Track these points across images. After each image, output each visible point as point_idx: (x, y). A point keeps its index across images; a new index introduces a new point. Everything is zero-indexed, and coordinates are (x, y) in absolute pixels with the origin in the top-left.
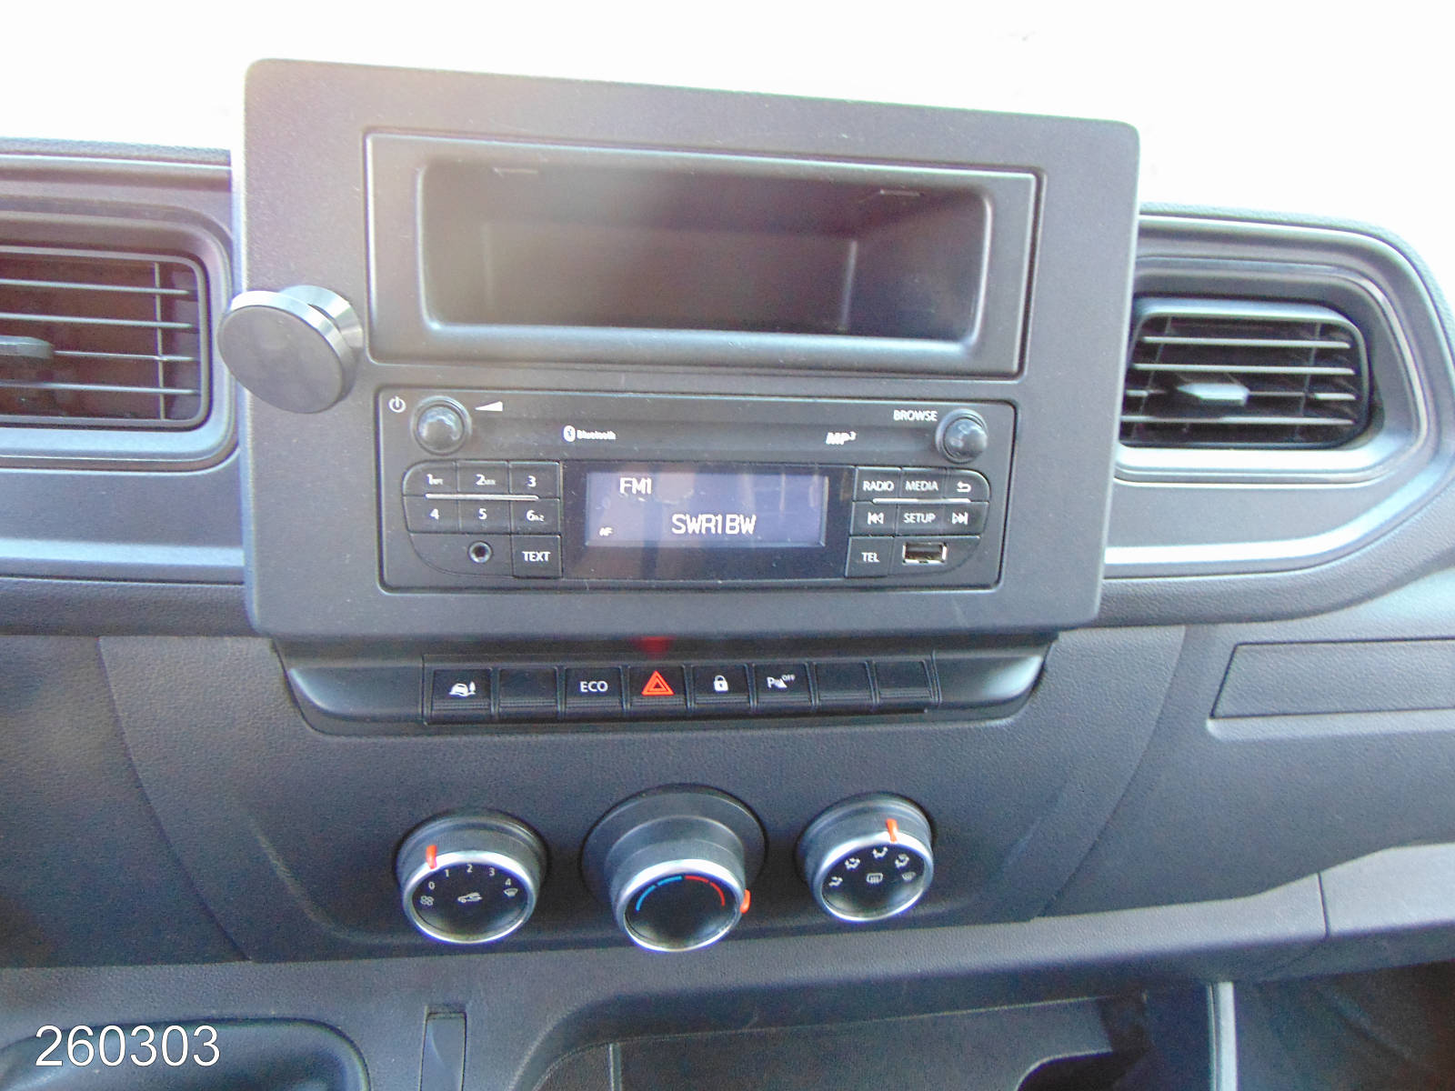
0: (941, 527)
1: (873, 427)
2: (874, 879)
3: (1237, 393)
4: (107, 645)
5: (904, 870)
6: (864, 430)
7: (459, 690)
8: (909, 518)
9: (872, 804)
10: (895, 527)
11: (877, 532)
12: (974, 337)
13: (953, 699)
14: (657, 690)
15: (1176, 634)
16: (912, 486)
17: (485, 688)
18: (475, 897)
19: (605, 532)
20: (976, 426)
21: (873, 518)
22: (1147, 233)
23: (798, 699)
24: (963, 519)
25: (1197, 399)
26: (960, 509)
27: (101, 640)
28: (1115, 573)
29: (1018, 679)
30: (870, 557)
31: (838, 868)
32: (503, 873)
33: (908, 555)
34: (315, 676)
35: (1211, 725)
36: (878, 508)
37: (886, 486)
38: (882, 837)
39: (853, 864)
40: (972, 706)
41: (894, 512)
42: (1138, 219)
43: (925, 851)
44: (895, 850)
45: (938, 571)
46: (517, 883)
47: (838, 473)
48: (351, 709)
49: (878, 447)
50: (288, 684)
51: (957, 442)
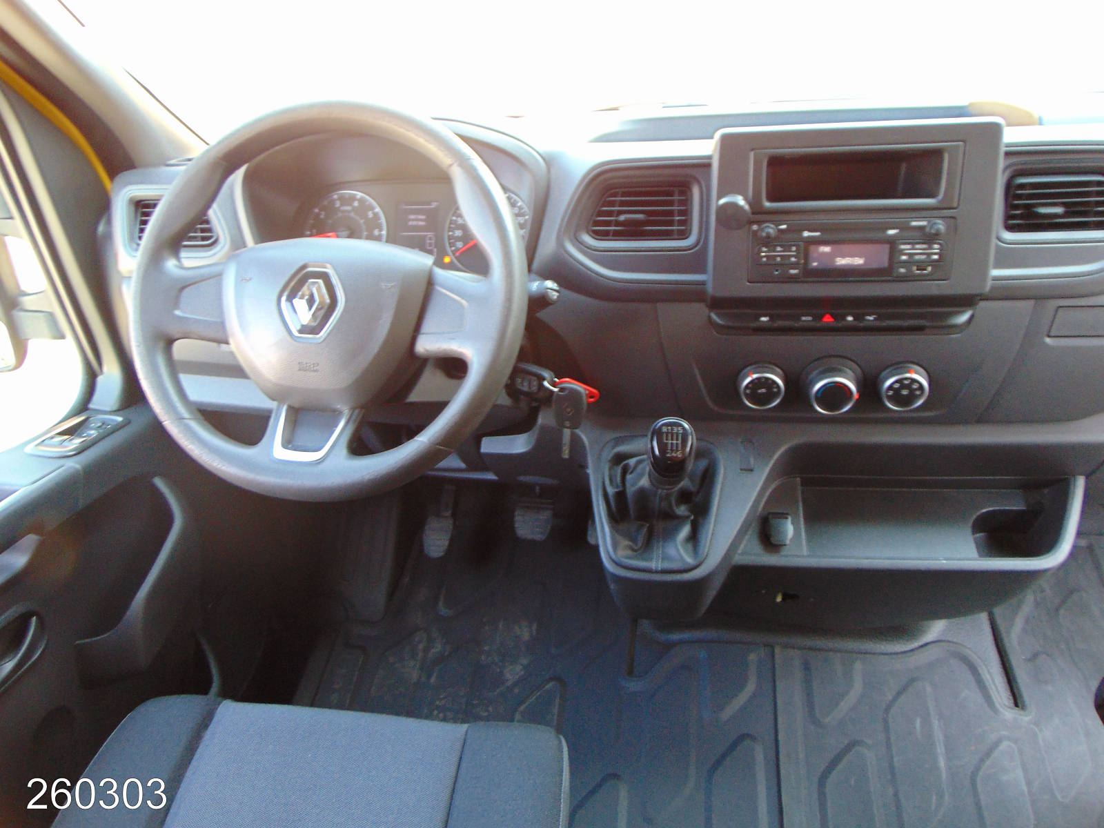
0: (928, 260)
1: (904, 228)
2: (905, 392)
3: (1059, 210)
4: (659, 305)
5: (916, 389)
6: (901, 229)
7: (764, 319)
8: (917, 257)
9: (905, 365)
10: (911, 260)
11: (905, 262)
12: (941, 197)
13: (935, 324)
14: (828, 319)
15: (1031, 303)
16: (917, 246)
17: (772, 319)
18: (763, 390)
19: (815, 264)
20: (941, 226)
21: (904, 258)
22: (1007, 154)
23: (878, 324)
24: (936, 257)
25: (1041, 213)
26: (935, 254)
27: (658, 304)
28: (996, 279)
29: (963, 318)
30: (902, 270)
31: (890, 387)
32: (774, 382)
33: (917, 270)
34: (718, 315)
35: (1048, 340)
36: (906, 254)
37: (908, 247)
38: (908, 375)
39: (897, 386)
40: (943, 327)
41: (910, 255)
42: (1003, 149)
43: (925, 383)
44: (914, 381)
45: (928, 275)
46: (778, 386)
47: (892, 243)
48: (730, 324)
49: (906, 234)
50: (710, 317)
51: (933, 231)
